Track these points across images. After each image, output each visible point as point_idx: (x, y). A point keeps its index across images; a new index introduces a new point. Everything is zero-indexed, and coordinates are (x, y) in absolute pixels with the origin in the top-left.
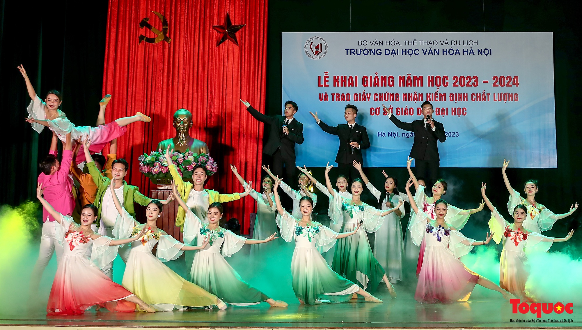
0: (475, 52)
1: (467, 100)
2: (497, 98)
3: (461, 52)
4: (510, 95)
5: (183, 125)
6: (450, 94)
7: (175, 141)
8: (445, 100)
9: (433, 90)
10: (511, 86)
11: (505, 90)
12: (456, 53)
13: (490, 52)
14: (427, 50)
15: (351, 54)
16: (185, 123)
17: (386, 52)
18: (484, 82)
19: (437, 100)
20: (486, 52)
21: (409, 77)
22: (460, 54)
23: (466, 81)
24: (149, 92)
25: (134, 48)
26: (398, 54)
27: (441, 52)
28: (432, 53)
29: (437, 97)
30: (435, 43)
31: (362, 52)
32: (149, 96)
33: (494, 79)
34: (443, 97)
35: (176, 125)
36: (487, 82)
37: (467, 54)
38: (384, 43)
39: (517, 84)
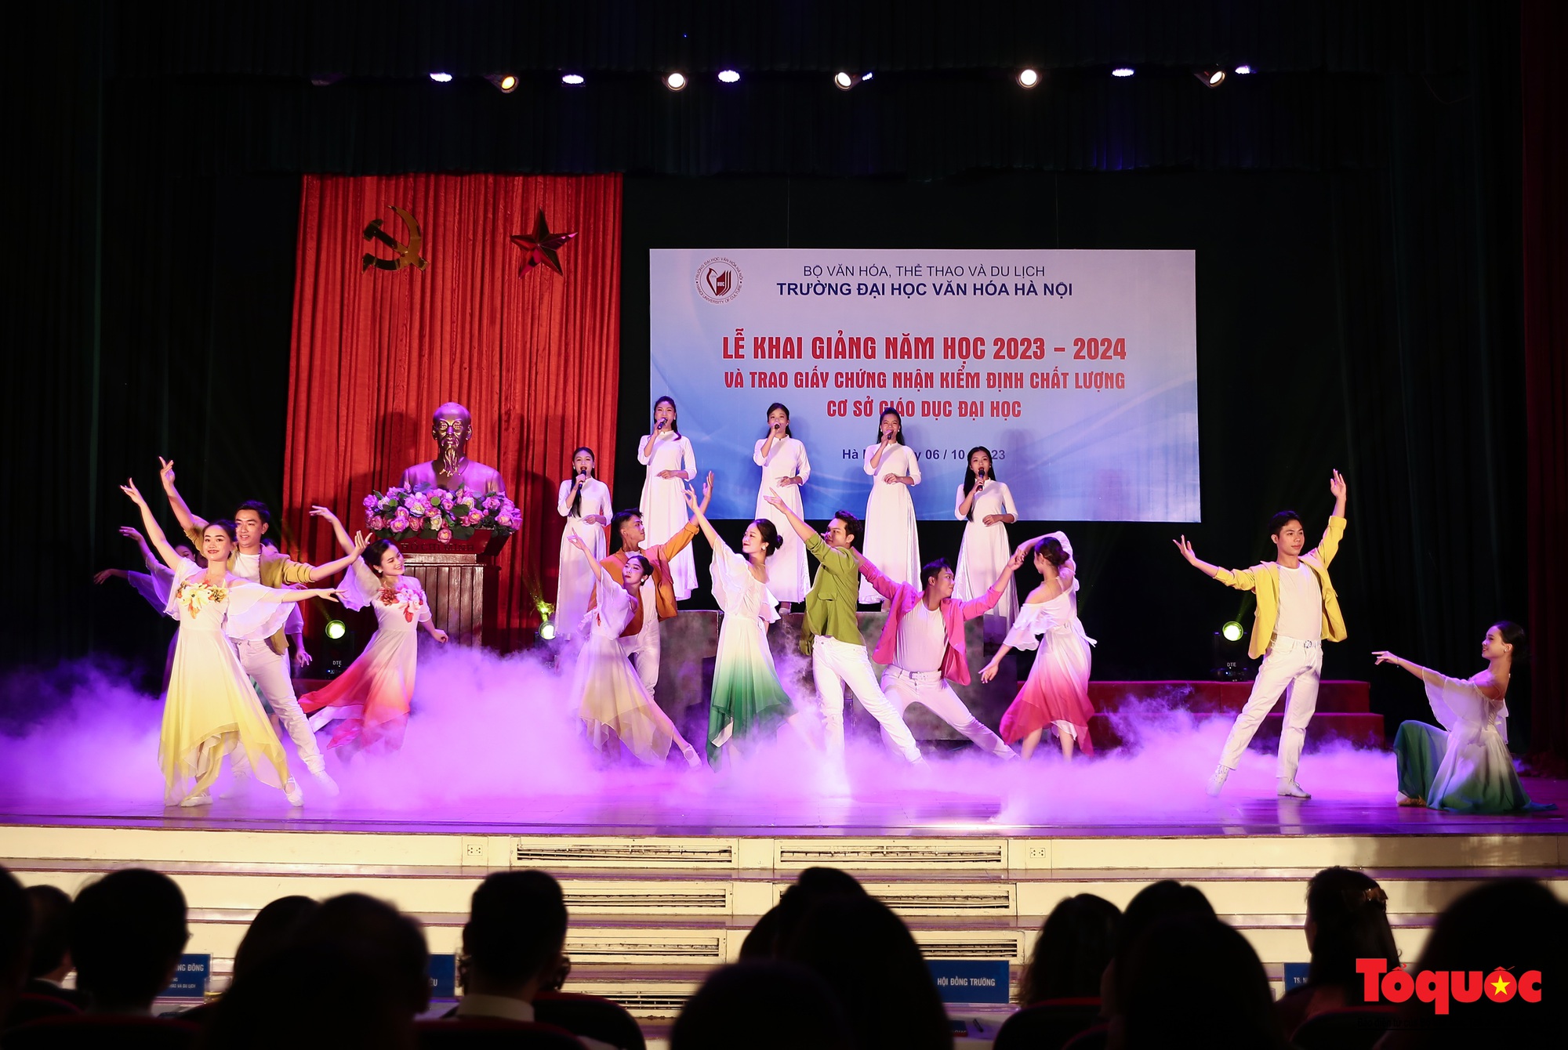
0: (1040, 289)
1: (1022, 386)
2: (1081, 383)
3: (1011, 289)
4: (1109, 377)
5: (453, 435)
6: (989, 374)
7: (436, 469)
8: (978, 386)
9: (953, 365)
10: (1110, 357)
11: (1098, 365)
12: (1001, 291)
13: (1069, 289)
14: (942, 285)
15: (789, 294)
16: (457, 431)
17: (859, 289)
18: (1056, 350)
19: (963, 387)
20: (1062, 289)
21: (906, 340)
22: (1008, 294)
23: (1021, 349)
24: (384, 369)
25: (352, 280)
26: (883, 294)
27: (970, 290)
28: (952, 291)
29: (963, 379)
30: (959, 271)
31: (811, 290)
32: (384, 376)
33: (1076, 344)
34: (973, 379)
35: (437, 435)
36: (1063, 350)
37: (1023, 294)
38: (857, 272)
39: (1123, 355)
